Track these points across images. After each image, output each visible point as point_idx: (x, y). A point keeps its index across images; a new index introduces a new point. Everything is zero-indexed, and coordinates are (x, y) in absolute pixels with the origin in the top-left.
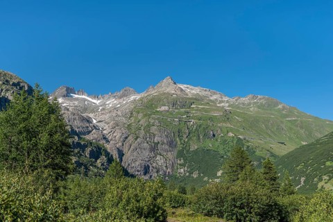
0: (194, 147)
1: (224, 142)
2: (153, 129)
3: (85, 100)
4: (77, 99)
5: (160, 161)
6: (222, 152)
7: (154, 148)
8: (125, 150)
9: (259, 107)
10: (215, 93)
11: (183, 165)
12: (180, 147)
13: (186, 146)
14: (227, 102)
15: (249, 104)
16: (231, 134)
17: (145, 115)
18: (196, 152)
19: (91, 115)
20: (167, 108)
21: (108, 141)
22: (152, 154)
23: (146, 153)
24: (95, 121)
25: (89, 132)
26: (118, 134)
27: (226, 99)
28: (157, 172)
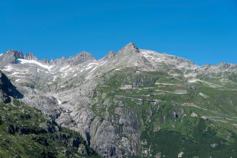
0: (157, 128)
1: (187, 123)
2: (118, 110)
3: (37, 67)
4: (26, 66)
5: (125, 142)
6: (184, 133)
7: (119, 130)
8: (92, 133)
9: (230, 78)
10: (182, 61)
11: (146, 147)
12: (144, 128)
13: (150, 127)
14: (196, 71)
15: (220, 75)
16: (194, 115)
17: (109, 95)
18: (159, 133)
19: (56, 96)
20: (130, 87)
21: (75, 124)
22: (118, 136)
23: (112, 135)
24: (60, 103)
25: (58, 115)
26: (84, 117)
27: (194, 68)
28: (123, 153)
